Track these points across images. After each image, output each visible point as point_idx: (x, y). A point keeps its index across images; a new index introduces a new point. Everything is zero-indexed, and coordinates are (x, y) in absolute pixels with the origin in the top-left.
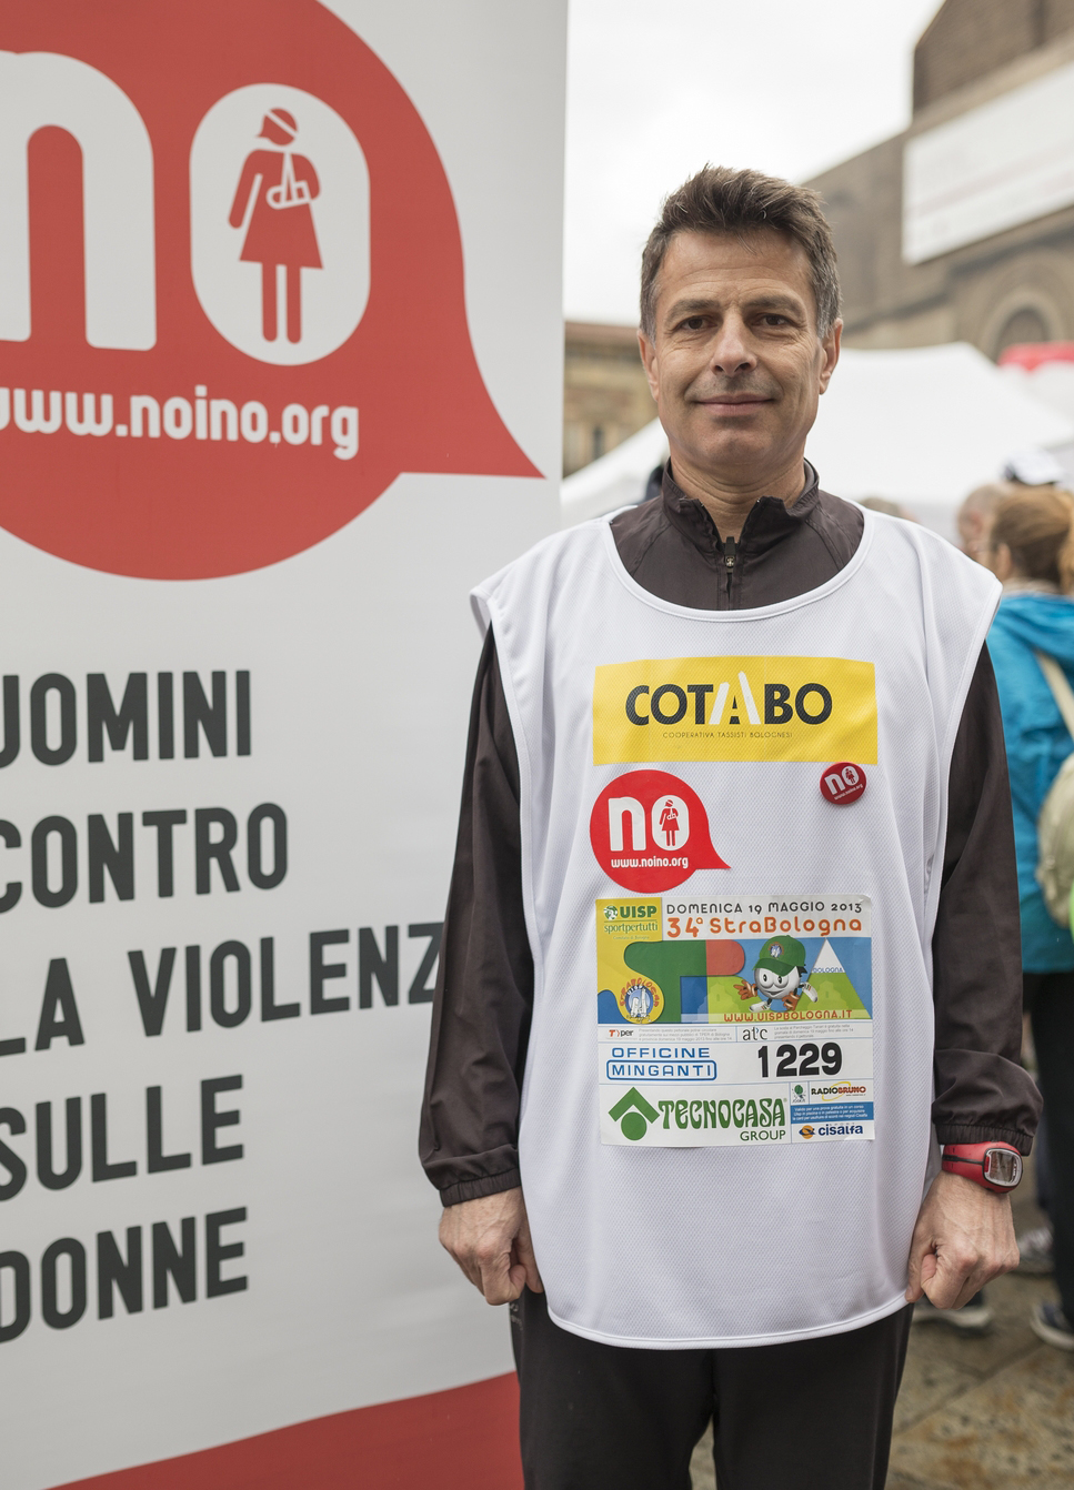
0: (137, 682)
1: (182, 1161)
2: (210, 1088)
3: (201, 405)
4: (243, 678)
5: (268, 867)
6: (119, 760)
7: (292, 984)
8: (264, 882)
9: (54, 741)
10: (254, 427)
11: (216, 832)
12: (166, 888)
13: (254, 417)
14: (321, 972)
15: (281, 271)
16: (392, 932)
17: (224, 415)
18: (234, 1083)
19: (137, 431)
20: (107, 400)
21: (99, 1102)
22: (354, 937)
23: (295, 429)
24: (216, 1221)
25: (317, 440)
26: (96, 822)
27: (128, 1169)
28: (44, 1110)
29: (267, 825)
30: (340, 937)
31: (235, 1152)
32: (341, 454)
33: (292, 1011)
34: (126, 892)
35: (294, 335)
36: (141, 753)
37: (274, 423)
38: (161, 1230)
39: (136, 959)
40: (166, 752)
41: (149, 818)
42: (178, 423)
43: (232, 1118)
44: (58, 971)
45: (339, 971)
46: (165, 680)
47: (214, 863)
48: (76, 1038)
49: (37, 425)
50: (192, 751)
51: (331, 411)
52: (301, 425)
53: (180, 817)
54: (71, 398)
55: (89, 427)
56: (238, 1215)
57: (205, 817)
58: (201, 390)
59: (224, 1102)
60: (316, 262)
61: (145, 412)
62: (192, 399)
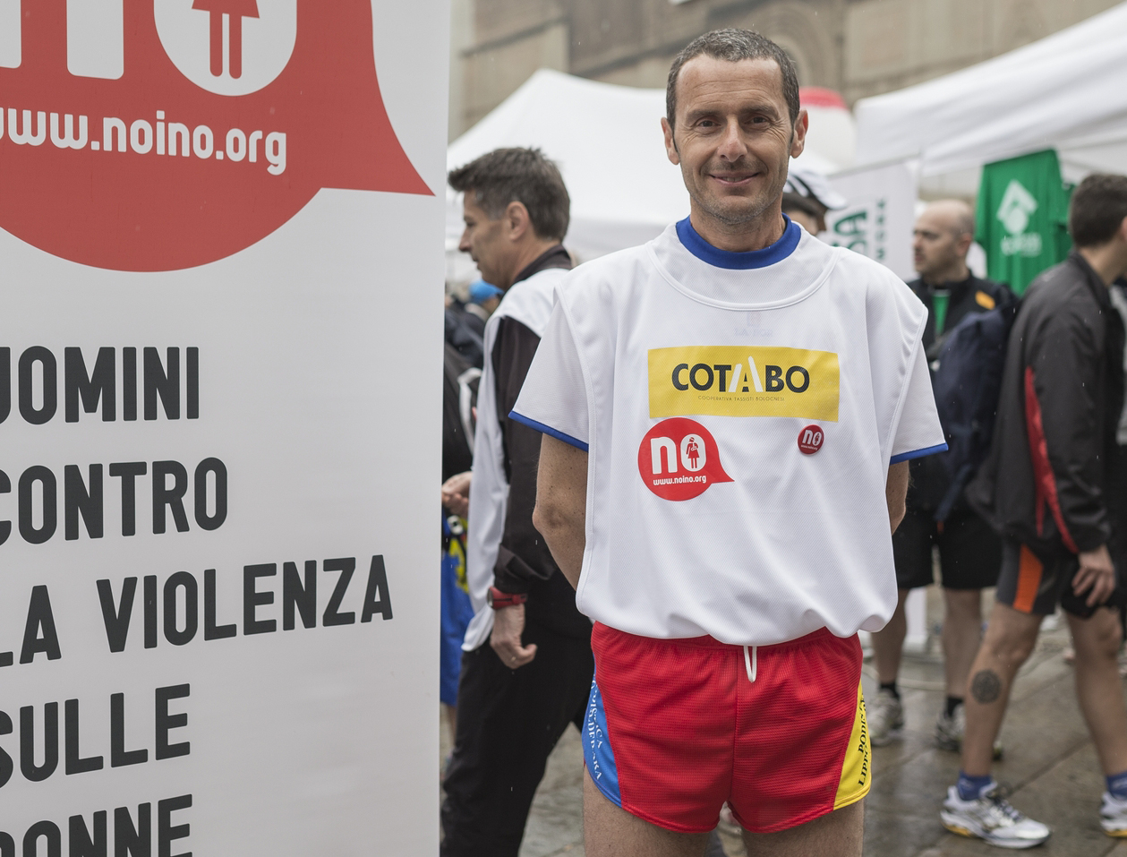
0: (106, 355)
1: (140, 756)
2: (164, 695)
3: (160, 126)
4: (193, 353)
5: (211, 511)
6: (91, 421)
7: (230, 609)
8: (209, 524)
9: (38, 403)
10: (203, 146)
11: (170, 482)
12: (129, 528)
13: (203, 137)
14: (253, 599)
15: (226, 18)
16: (311, 566)
17: (179, 135)
18: (183, 691)
19: (108, 147)
20: (83, 120)
21: (72, 706)
22: (280, 570)
23: (236, 149)
24: (167, 806)
25: (253, 158)
26: (72, 472)
27: (96, 764)
28: (27, 713)
29: (211, 476)
30: (269, 570)
31: (183, 749)
32: (272, 170)
33: (229, 631)
34: (96, 531)
35: (236, 72)
36: (109, 415)
37: (220, 144)
38: (122, 814)
39: (104, 587)
40: (130, 414)
41: (116, 469)
42: (142, 141)
43: (181, 720)
44: (40, 596)
45: (267, 598)
46: (130, 353)
47: (168, 507)
48: (54, 654)
49: (26, 138)
50: (151, 414)
51: (265, 136)
52: (241, 146)
53: (140, 468)
54: (54, 117)
55: (68, 142)
56: (185, 802)
57: (162, 468)
58: (161, 115)
59: (175, 707)
60: (254, 13)
61: (115, 130)
62: (153, 122)
